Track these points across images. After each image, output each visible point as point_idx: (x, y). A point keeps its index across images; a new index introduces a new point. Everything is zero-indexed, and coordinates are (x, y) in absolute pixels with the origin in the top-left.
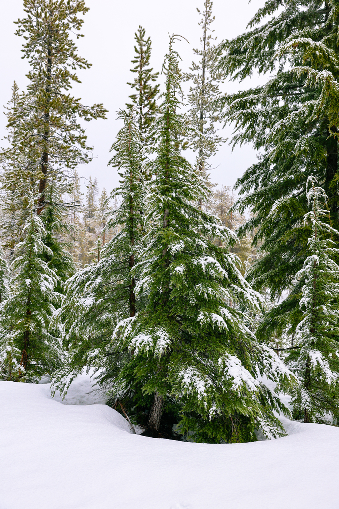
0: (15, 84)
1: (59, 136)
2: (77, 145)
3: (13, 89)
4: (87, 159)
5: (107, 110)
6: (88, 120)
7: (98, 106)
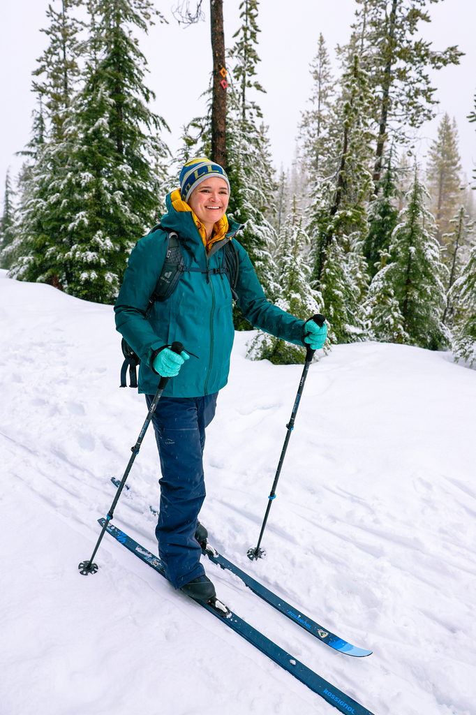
0: (321, 37)
1: (401, 92)
2: (421, 100)
3: (319, 42)
4: (431, 115)
5: (464, 52)
6: (439, 68)
7: (452, 49)
